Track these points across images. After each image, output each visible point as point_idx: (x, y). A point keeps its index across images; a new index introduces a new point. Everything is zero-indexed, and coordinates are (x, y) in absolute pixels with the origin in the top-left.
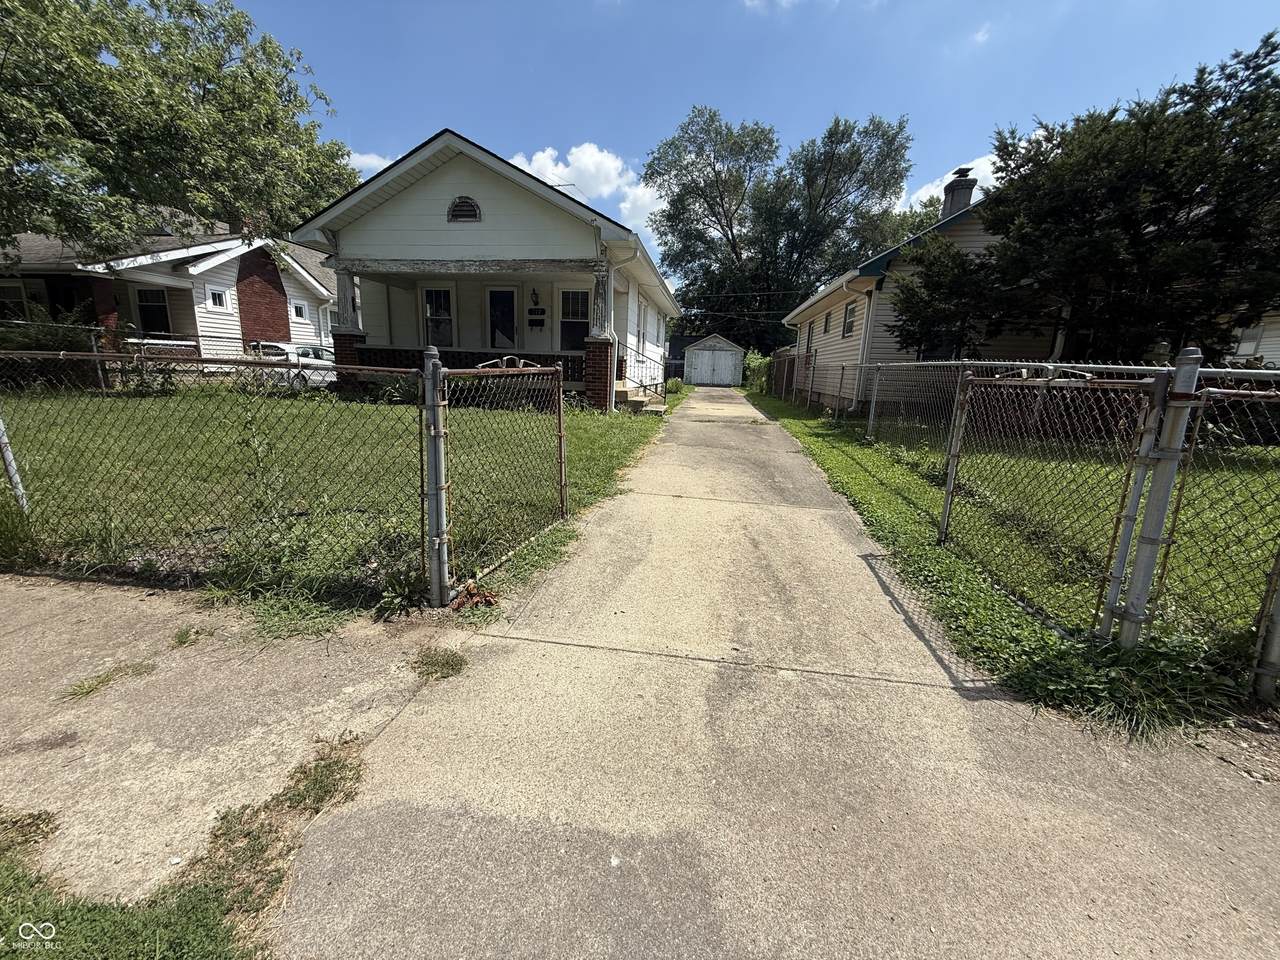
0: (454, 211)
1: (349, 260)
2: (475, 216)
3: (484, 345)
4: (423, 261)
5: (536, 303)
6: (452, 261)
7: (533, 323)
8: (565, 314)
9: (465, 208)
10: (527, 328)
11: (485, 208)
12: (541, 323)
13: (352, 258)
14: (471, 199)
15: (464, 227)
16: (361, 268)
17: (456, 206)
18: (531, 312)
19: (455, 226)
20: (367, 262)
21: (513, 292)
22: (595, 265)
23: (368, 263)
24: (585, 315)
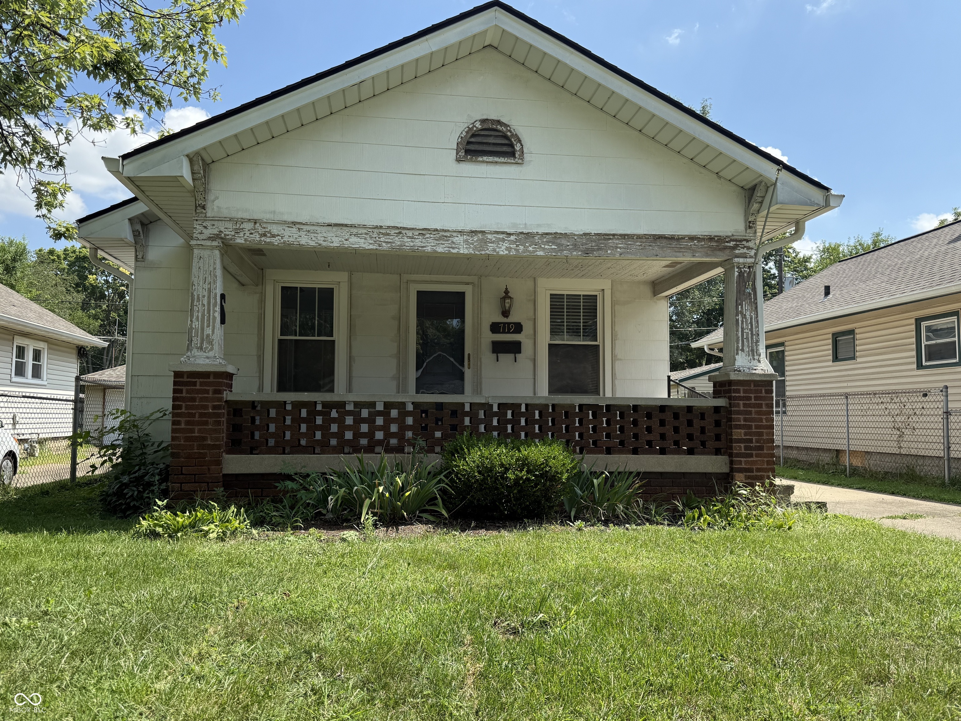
0: (469, 143)
1: (231, 220)
2: (512, 154)
3: (401, 388)
4: (400, 230)
5: (506, 313)
6: (461, 232)
7: (499, 349)
8: (555, 331)
9: (491, 140)
10: (487, 357)
11: (531, 141)
12: (515, 348)
13: (240, 215)
14: (506, 125)
15: (489, 173)
16: (256, 237)
17: (473, 136)
18: (495, 328)
19: (469, 168)
20: (269, 227)
21: (462, 295)
22: (735, 247)
23: (275, 229)
24: (591, 332)
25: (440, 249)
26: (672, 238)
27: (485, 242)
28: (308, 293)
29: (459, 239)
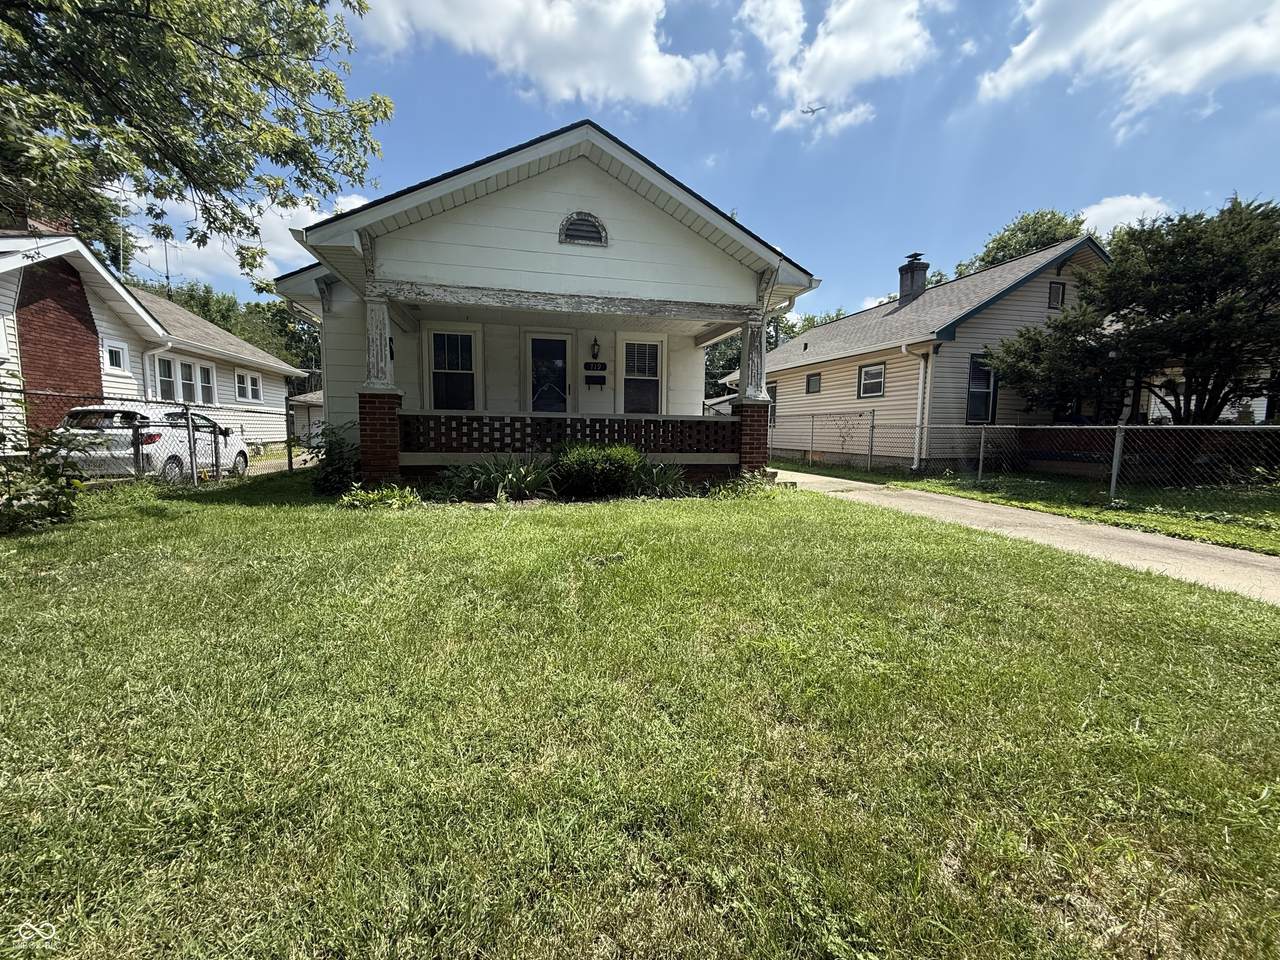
0: (568, 229)
1: (394, 282)
2: (599, 239)
3: (522, 407)
4: (519, 293)
5: (595, 356)
6: (563, 296)
7: (591, 381)
8: (629, 370)
9: (584, 228)
10: (582, 386)
11: (612, 230)
12: (601, 381)
13: (400, 278)
14: (594, 217)
15: (581, 254)
16: (413, 295)
17: (571, 224)
18: (587, 366)
19: (568, 249)
20: (423, 288)
21: (564, 342)
22: (750, 314)
23: (427, 290)
24: (654, 371)
25: (548, 308)
26: (709, 305)
27: (580, 303)
28: (452, 339)
29: (562, 301)
